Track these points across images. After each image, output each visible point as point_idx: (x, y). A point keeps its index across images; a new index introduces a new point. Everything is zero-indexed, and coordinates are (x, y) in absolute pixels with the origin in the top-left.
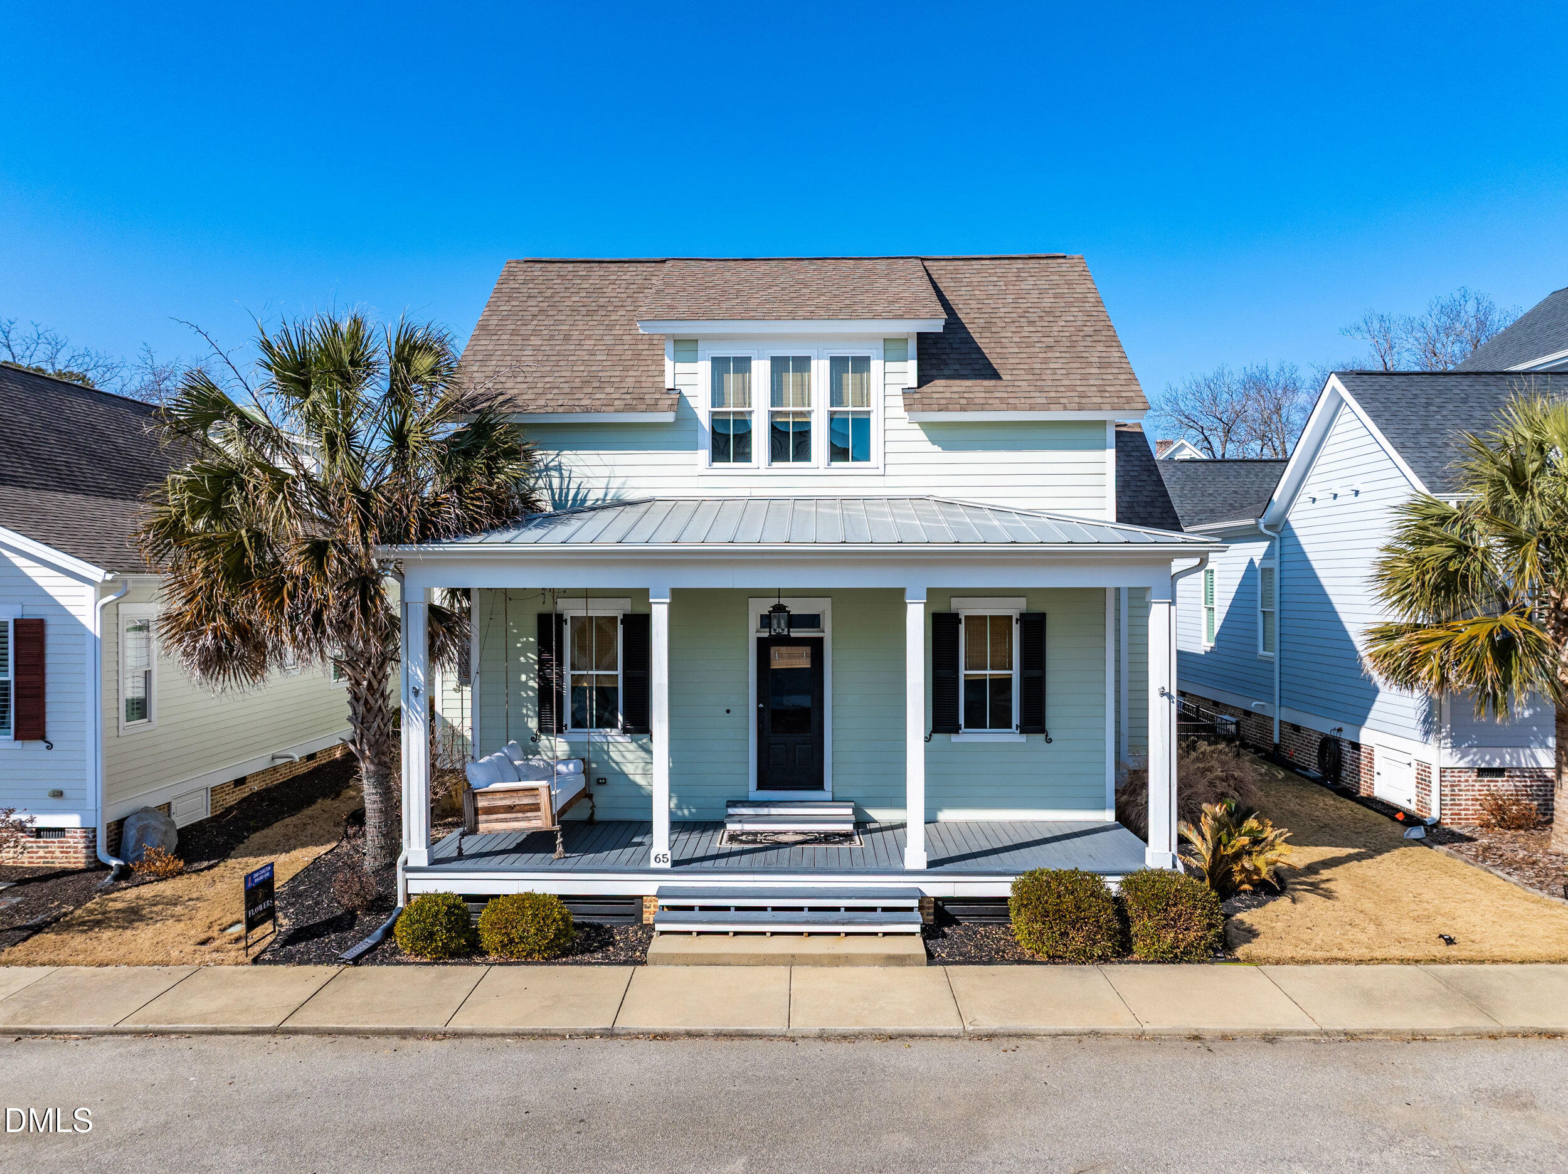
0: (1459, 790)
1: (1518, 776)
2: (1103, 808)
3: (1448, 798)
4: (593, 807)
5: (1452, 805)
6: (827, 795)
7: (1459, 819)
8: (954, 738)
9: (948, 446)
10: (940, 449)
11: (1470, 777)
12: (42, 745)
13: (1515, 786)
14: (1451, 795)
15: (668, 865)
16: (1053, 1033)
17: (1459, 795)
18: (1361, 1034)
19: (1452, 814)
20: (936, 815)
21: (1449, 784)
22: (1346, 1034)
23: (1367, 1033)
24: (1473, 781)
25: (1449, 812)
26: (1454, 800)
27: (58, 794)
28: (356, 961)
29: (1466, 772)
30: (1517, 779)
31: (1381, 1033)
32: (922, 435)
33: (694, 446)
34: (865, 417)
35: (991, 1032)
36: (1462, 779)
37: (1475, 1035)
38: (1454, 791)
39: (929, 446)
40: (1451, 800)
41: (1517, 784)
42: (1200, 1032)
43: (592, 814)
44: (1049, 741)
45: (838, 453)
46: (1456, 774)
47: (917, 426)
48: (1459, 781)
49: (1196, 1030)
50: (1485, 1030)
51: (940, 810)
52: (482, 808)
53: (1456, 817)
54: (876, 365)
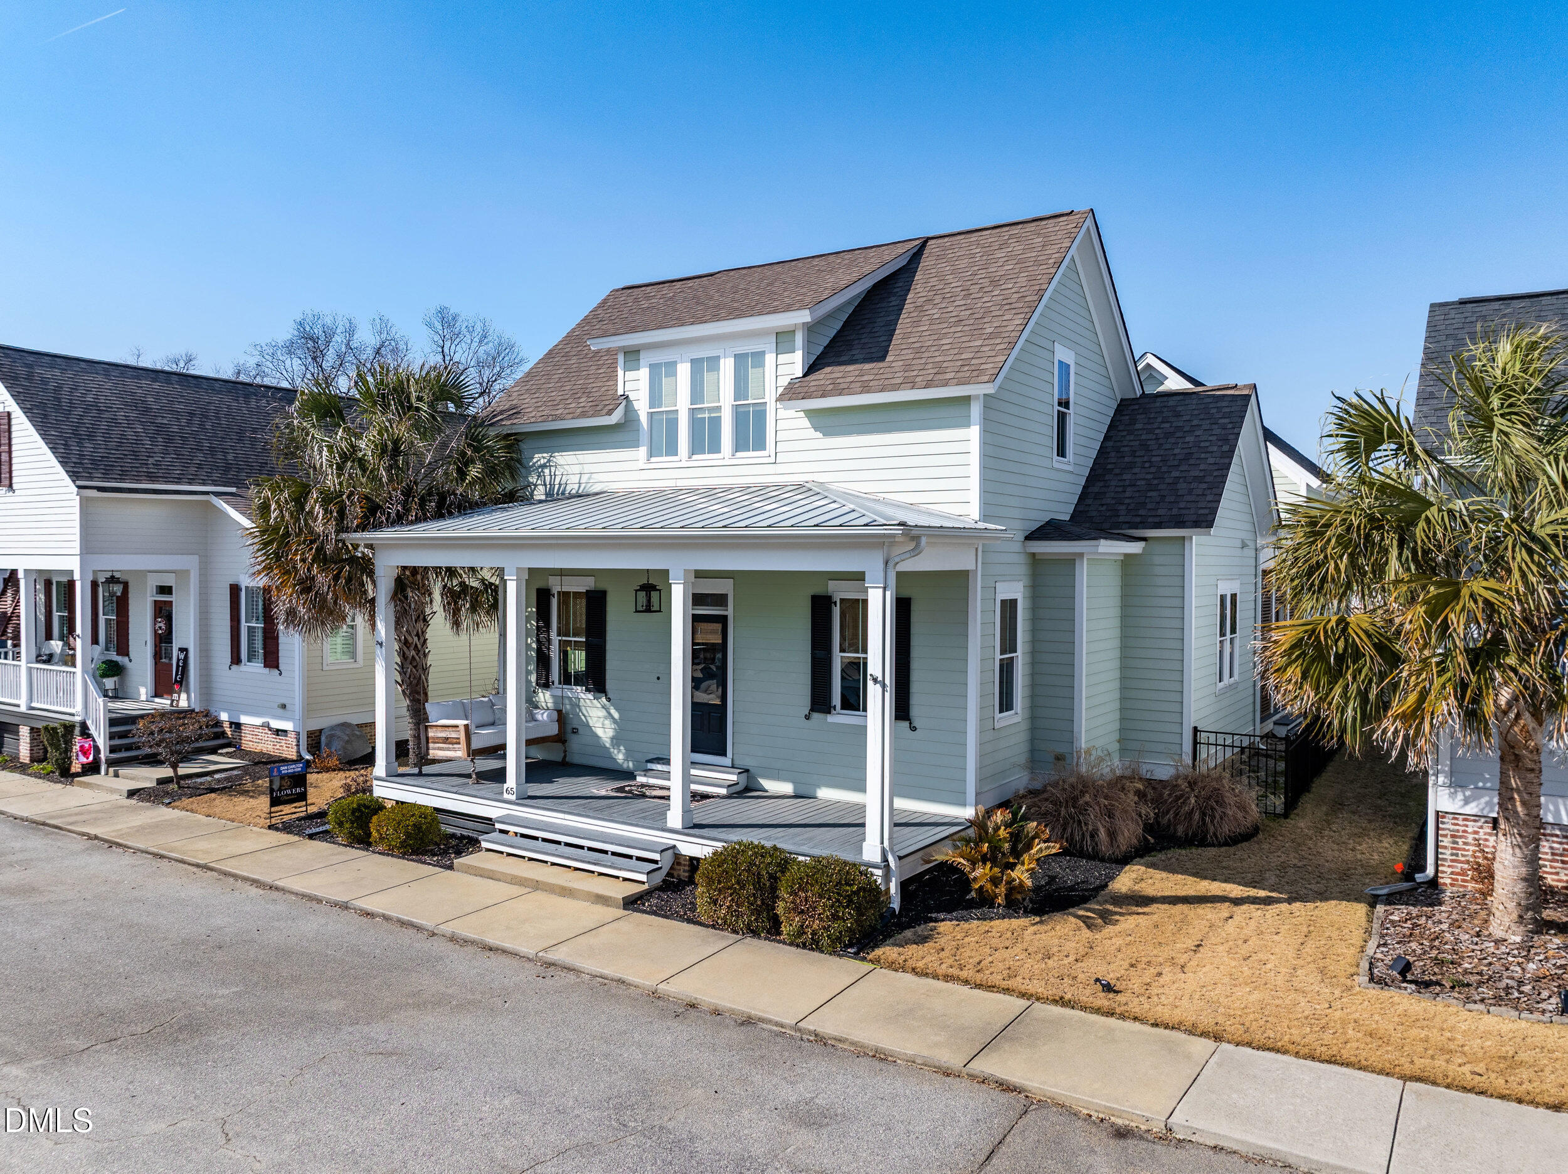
0: (1465, 843)
1: (1557, 836)
2: (963, 804)
3: (1448, 852)
4: (565, 751)
5: (1452, 861)
6: (726, 761)
7: (1463, 881)
8: (831, 718)
9: (828, 432)
10: (821, 435)
11: (1481, 827)
12: (276, 672)
13: (1551, 848)
14: (1453, 848)
15: (513, 798)
16: (594, 973)
17: (1464, 850)
18: (830, 1038)
19: (1452, 873)
20: (815, 791)
21: (1449, 833)
22: (816, 1035)
23: (835, 1039)
24: (1485, 834)
25: (1449, 870)
26: (1457, 855)
27: (284, 706)
28: (311, 837)
29: (1475, 821)
30: (1555, 839)
31: (847, 1043)
32: (806, 423)
33: (635, 444)
34: (762, 408)
35: (553, 961)
36: (1470, 830)
37: (935, 1067)
38: (1457, 843)
39: (812, 433)
40: (1452, 855)
41: (1555, 845)
42: (699, 1001)
43: (565, 756)
44: (914, 729)
45: (740, 444)
46: (1460, 822)
47: (802, 414)
48: (1464, 831)
49: (696, 999)
50: (945, 1065)
51: (819, 787)
52: (433, 738)
53: (1460, 878)
54: (770, 358)
